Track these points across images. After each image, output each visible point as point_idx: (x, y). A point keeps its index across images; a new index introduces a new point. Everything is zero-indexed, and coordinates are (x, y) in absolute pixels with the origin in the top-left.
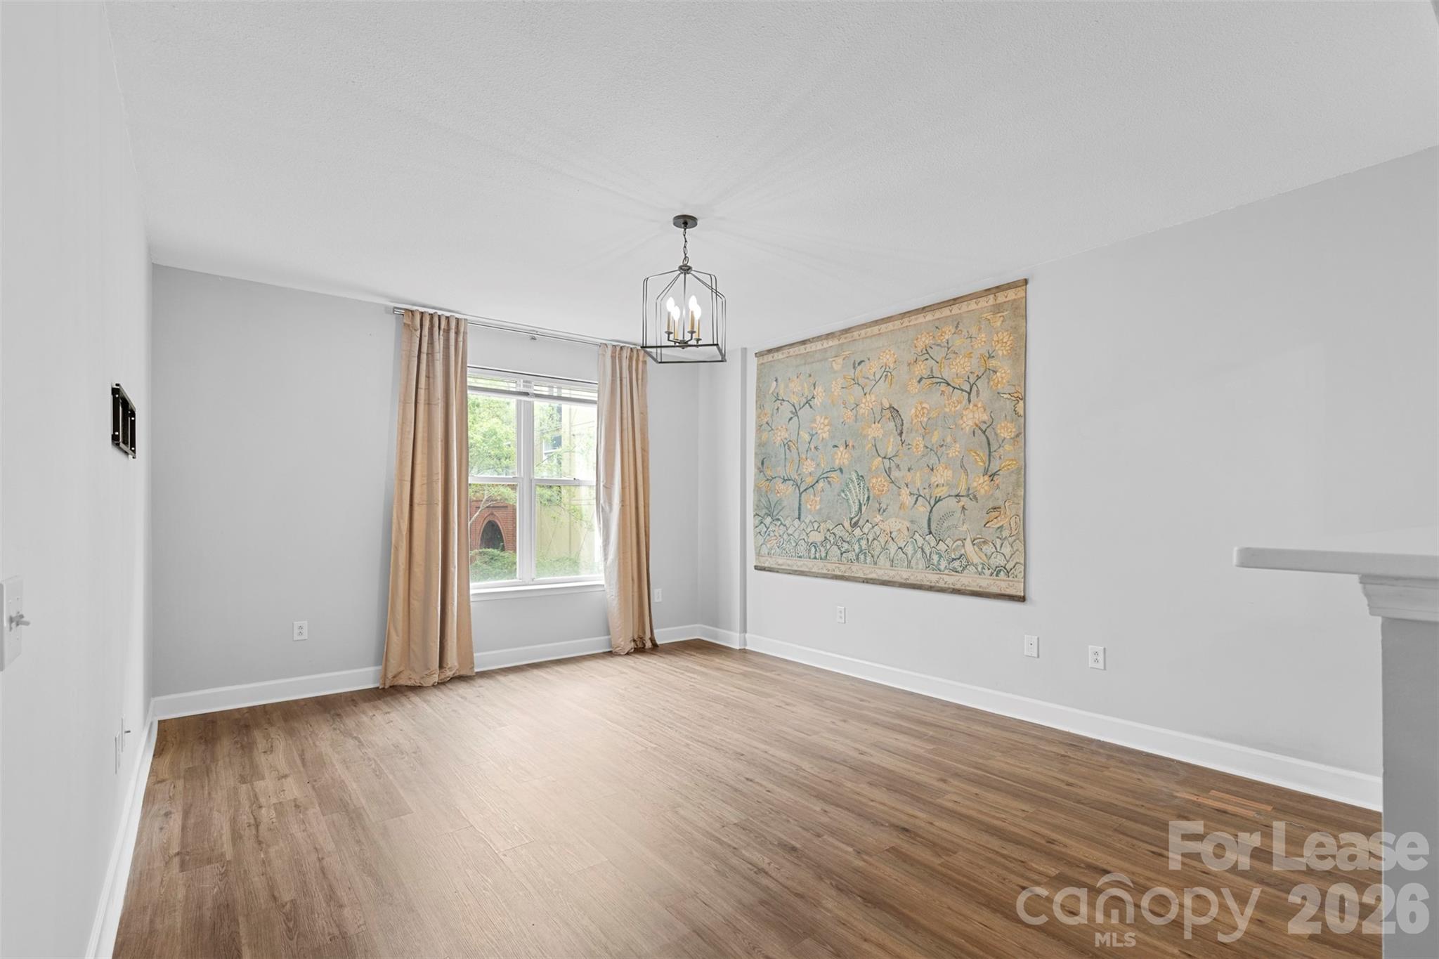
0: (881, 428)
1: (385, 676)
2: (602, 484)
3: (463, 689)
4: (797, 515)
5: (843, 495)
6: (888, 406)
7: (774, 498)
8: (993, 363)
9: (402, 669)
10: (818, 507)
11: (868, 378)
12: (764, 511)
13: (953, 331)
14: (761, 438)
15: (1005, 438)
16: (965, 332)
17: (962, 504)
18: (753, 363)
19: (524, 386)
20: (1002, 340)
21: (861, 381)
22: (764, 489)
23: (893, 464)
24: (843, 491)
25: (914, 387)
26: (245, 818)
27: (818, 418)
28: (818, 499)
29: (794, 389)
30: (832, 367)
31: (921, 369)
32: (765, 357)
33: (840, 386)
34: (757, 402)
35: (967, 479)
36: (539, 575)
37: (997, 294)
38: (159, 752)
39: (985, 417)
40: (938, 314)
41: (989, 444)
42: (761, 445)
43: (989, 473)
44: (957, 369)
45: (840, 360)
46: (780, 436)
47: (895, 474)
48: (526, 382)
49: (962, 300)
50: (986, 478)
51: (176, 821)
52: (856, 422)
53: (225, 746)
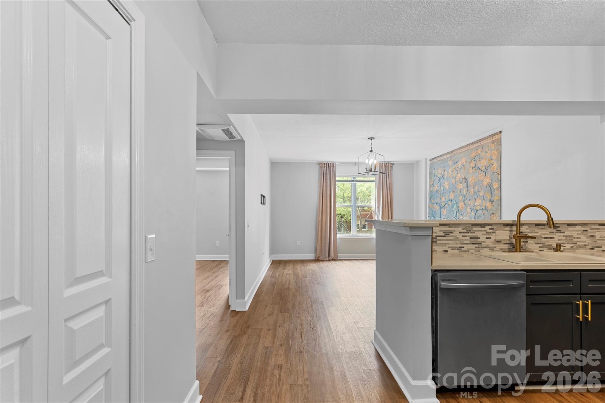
0: (462, 185)
1: (316, 257)
2: (377, 207)
3: (333, 262)
4: (440, 217)
5: (452, 209)
6: (464, 178)
7: (434, 210)
8: (492, 161)
9: (320, 255)
10: (445, 213)
11: (458, 168)
12: (431, 215)
13: (481, 150)
14: (430, 189)
15: (495, 188)
16: (484, 151)
17: (483, 212)
18: (429, 163)
19: (353, 179)
20: (494, 153)
21: (457, 169)
22: (431, 207)
23: (465, 198)
24: (452, 208)
25: (471, 171)
26: (281, 274)
27: (446, 182)
28: (445, 211)
29: (439, 172)
30: (449, 164)
31: (473, 164)
32: (432, 161)
33: (451, 171)
34: (429, 177)
35: (485, 203)
36: (357, 234)
37: (493, 137)
38: (271, 264)
39: (490, 181)
40: (477, 145)
41: (491, 191)
42: (430, 192)
43: (491, 201)
44: (483, 164)
45: (451, 162)
46: (436, 188)
47: (466, 201)
48: (353, 177)
49: (483, 139)
50: (490, 203)
51: (272, 272)
52: (455, 183)
53: (282, 265)
